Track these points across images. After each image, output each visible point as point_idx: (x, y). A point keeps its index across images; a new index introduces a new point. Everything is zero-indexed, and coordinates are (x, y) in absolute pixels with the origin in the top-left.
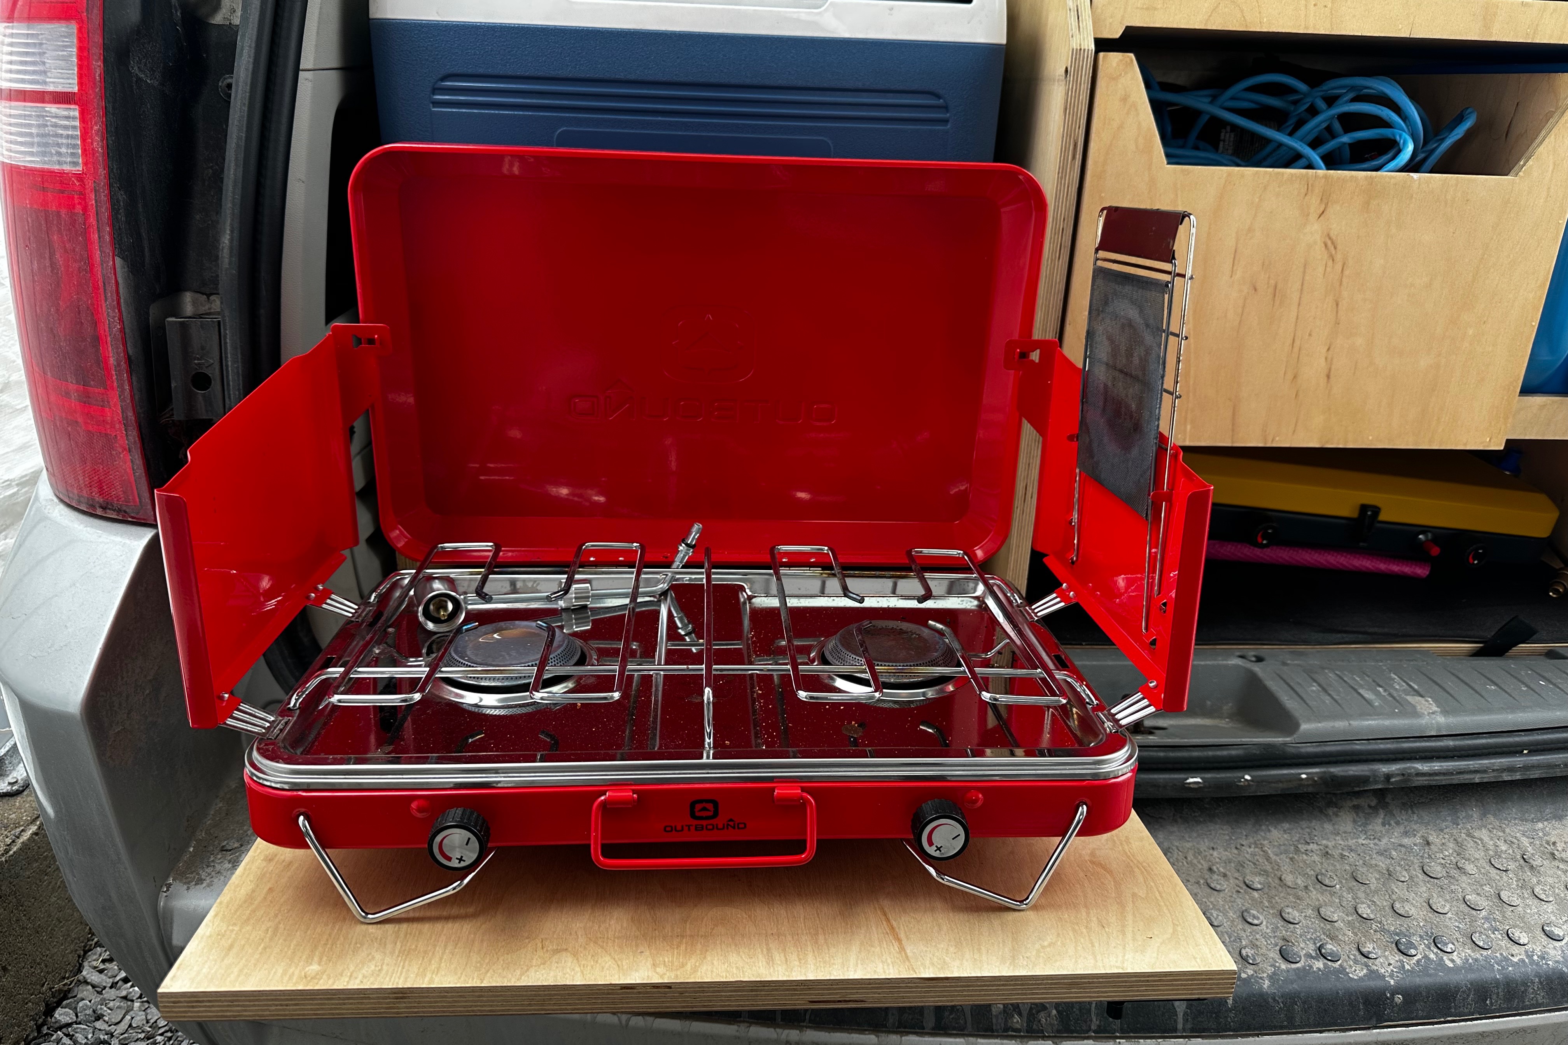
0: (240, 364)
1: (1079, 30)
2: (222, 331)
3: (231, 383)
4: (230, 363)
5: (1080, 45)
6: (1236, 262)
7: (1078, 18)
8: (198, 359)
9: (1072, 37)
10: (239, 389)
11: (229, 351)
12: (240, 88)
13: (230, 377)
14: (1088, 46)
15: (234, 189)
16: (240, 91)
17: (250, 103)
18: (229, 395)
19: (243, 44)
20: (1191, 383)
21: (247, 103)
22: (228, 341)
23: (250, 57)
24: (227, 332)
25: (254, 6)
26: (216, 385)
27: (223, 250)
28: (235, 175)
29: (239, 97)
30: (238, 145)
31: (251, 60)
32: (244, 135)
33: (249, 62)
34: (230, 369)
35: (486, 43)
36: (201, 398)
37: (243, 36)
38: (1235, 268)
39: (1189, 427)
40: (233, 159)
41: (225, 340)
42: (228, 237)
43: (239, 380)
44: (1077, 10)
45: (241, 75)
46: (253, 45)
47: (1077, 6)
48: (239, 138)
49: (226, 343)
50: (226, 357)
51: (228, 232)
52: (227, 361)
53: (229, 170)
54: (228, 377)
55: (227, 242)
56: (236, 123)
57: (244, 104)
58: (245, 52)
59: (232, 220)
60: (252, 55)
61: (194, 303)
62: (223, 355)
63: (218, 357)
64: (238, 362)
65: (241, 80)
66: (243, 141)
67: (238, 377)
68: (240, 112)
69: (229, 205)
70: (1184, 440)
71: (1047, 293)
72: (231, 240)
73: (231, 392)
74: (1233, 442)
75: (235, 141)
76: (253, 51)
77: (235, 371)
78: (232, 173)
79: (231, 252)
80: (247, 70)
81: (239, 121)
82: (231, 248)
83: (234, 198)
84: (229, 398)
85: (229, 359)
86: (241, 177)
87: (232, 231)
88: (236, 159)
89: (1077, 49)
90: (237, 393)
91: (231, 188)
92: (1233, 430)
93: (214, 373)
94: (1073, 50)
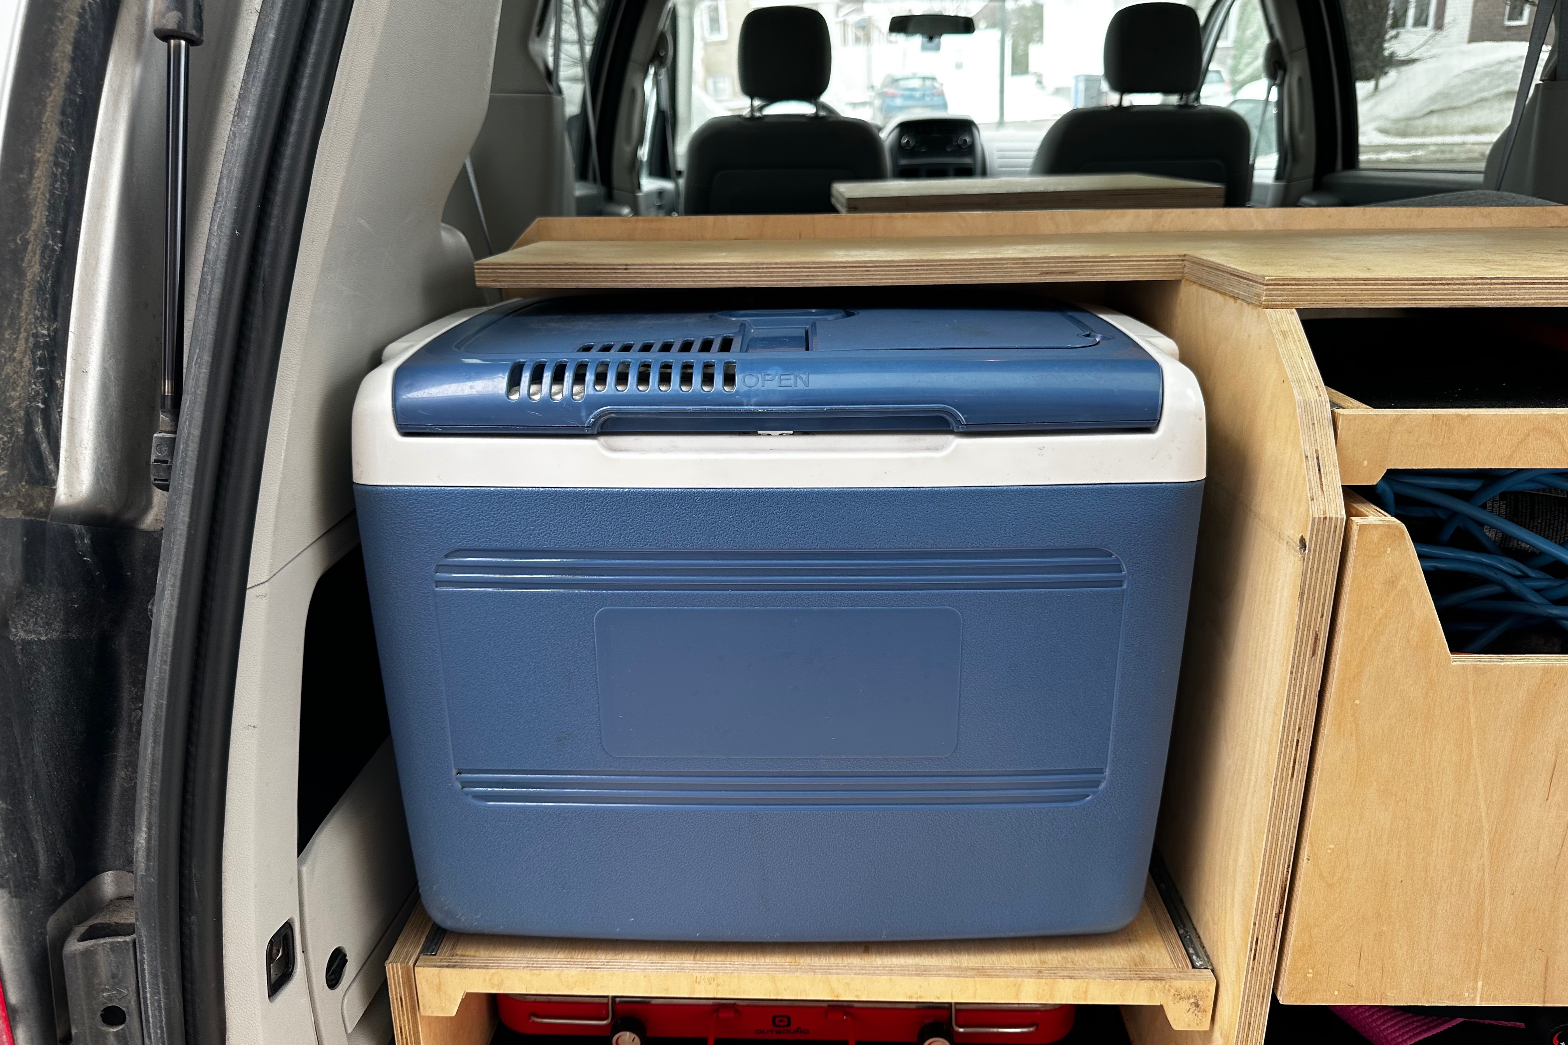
0: (162, 996)
1: (1322, 488)
2: (138, 954)
3: (151, 1020)
4: (148, 995)
5: (1325, 512)
6: (1554, 780)
7: (1319, 470)
8: (109, 991)
9: (1312, 499)
10: (161, 1028)
11: (147, 980)
12: (160, 641)
13: (150, 1012)
14: (1336, 512)
15: (152, 773)
16: (160, 645)
17: (173, 660)
18: (149, 1034)
19: (164, 583)
20: (1485, 929)
21: (169, 660)
22: (146, 967)
23: (173, 599)
24: (145, 956)
25: (178, 532)
26: (133, 1021)
27: (137, 852)
28: (153, 755)
29: (159, 653)
30: (157, 717)
31: (175, 603)
32: (165, 703)
33: (172, 605)
34: (149, 1002)
35: (502, 512)
36: (112, 1038)
37: (165, 572)
38: (1552, 789)
39: (1480, 983)
40: (151, 734)
41: (142, 965)
42: (144, 835)
43: (161, 1016)
44: (1318, 458)
45: (162, 624)
46: (178, 583)
47: (1317, 451)
48: (158, 707)
49: (143, 970)
50: (144, 988)
51: (144, 829)
52: (145, 993)
53: (146, 749)
54: (146, 1011)
55: (143, 841)
56: (154, 687)
57: (165, 662)
58: (167, 593)
59: (150, 813)
60: (176, 596)
61: (117, 882)
62: (140, 985)
63: (134, 987)
64: (159, 993)
65: (162, 630)
66: (164, 710)
67: (160, 1012)
68: (160, 672)
69: (146, 794)
70: (1474, 999)
71: (1275, 818)
72: (149, 840)
73: (152, 1031)
74: (1544, 1002)
75: (153, 710)
76: (177, 591)
77: (156, 1004)
78: (149, 752)
79: (148, 855)
80: (169, 617)
81: (159, 685)
82: (148, 850)
83: (151, 786)
84: (150, 1037)
85: (148, 990)
86: (161, 757)
87: (149, 828)
88: (155, 735)
89: (1319, 518)
90: (159, 1031)
91: (147, 773)
92: (1545, 987)
93: (129, 1005)
94: (1314, 519)
